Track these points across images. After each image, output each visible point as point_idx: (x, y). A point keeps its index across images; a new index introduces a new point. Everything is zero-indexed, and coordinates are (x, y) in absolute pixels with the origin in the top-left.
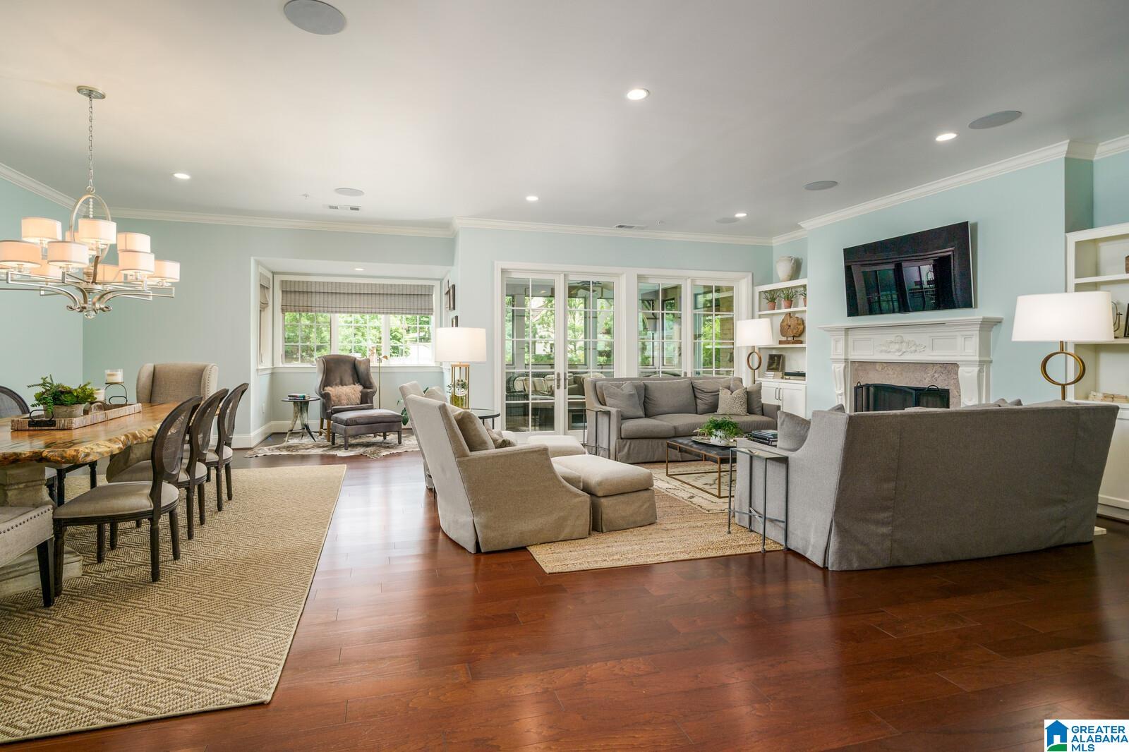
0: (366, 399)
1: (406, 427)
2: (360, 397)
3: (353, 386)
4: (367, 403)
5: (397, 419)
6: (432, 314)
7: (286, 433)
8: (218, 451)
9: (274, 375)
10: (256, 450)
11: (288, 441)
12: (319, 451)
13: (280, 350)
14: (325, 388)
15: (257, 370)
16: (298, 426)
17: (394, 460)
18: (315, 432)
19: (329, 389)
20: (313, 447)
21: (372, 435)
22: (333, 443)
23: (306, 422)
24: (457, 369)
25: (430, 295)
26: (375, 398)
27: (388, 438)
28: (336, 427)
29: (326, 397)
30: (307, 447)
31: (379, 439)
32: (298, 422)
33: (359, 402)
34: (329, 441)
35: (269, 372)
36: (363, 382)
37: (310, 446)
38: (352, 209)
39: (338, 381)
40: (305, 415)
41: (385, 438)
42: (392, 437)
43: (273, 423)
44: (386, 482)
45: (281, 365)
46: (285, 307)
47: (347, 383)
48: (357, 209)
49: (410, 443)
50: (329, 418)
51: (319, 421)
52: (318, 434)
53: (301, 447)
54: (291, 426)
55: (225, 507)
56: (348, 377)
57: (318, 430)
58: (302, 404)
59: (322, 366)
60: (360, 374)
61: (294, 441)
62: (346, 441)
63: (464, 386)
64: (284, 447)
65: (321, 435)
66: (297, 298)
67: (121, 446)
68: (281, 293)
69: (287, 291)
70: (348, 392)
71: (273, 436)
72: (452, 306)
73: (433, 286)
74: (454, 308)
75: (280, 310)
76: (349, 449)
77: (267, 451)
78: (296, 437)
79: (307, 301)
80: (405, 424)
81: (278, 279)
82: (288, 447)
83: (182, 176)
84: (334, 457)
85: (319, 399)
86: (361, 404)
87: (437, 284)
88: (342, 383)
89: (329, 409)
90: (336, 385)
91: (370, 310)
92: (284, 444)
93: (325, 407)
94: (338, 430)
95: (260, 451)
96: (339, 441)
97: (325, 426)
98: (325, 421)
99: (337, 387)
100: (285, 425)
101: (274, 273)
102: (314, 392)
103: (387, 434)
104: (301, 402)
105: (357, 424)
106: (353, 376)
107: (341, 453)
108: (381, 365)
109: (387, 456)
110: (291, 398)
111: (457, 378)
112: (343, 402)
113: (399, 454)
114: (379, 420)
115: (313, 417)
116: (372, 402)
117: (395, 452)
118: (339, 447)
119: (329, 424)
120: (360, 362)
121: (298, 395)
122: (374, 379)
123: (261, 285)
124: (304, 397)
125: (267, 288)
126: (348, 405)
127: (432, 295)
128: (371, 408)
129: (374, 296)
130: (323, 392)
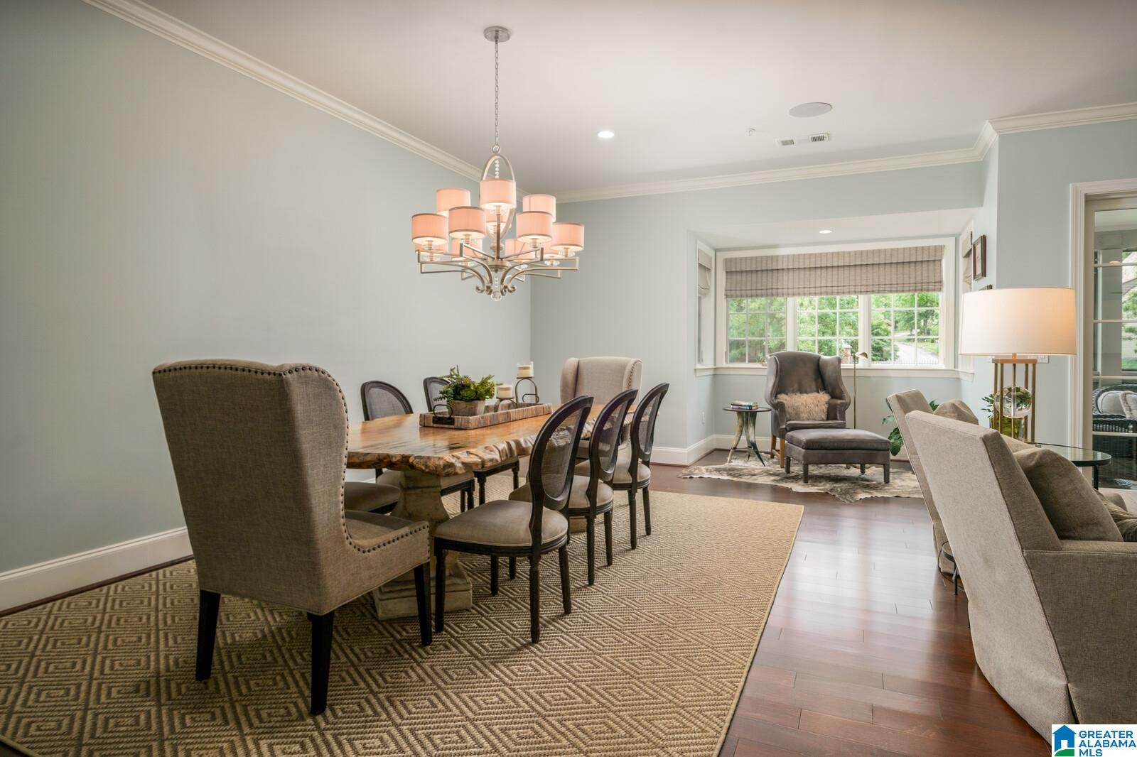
0: (835, 414)
1: (897, 457)
2: (825, 410)
3: (816, 394)
4: (836, 419)
5: (884, 446)
6: (940, 290)
7: (729, 451)
8: (633, 469)
9: (717, 375)
10: (692, 469)
11: (730, 462)
12: (768, 480)
13: (723, 346)
14: (779, 396)
15: (695, 370)
16: (743, 445)
17: (878, 509)
18: (765, 453)
19: (783, 398)
20: (760, 474)
21: (845, 465)
22: (788, 471)
23: (752, 439)
24: (1008, 368)
25: (936, 262)
26: (849, 413)
27: (868, 472)
28: (790, 449)
29: (779, 408)
30: (753, 473)
31: (854, 471)
32: (744, 438)
33: (824, 417)
34: (782, 467)
35: (711, 372)
36: (830, 390)
37: (757, 472)
38: (814, 139)
39: (796, 386)
40: (751, 430)
41: (863, 472)
42: (874, 472)
43: (715, 436)
44: (865, 546)
45: (724, 365)
46: (729, 293)
47: (808, 390)
48: (821, 139)
49: (903, 483)
50: (783, 437)
51: (770, 439)
52: (769, 456)
53: (745, 471)
54: (734, 443)
55: (640, 544)
56: (810, 382)
57: (769, 450)
58: (748, 416)
59: (774, 367)
60: (826, 378)
61: (738, 463)
62: (806, 470)
63: (1023, 399)
64: (725, 469)
65: (772, 457)
66: (744, 279)
67: (497, 457)
68: (724, 274)
69: (731, 272)
70: (811, 403)
71: (715, 452)
72: (979, 271)
73: (942, 247)
74: (984, 274)
75: (724, 297)
76: (810, 482)
77: (705, 472)
78: (741, 457)
79: (757, 283)
80: (895, 454)
81: (722, 256)
82: (730, 470)
83: (606, 135)
84: (788, 491)
85: (771, 410)
86: (828, 419)
87: (949, 244)
88: (802, 391)
89: (783, 423)
90: (793, 392)
91: (840, 289)
92: (726, 465)
93: (777, 421)
94: (794, 454)
95: (697, 471)
96: (796, 469)
97: (778, 446)
98: (778, 440)
99: (794, 395)
100: (729, 440)
101: (716, 250)
102: (764, 399)
103: (867, 465)
104: (747, 413)
105: (822, 448)
106: (816, 380)
107: (798, 487)
108: (858, 366)
109: (866, 499)
110: (735, 407)
111: (1008, 383)
112: (802, 415)
113: (885, 500)
114: (855, 445)
115: (762, 434)
116: (843, 418)
117: (879, 495)
118: (795, 478)
119: (782, 443)
120: (826, 362)
121: (743, 403)
122: (847, 386)
123: (699, 264)
124: (750, 406)
125: (709, 269)
126: (808, 420)
127: (940, 260)
128: (843, 426)
129: (847, 269)
130: (776, 401)
